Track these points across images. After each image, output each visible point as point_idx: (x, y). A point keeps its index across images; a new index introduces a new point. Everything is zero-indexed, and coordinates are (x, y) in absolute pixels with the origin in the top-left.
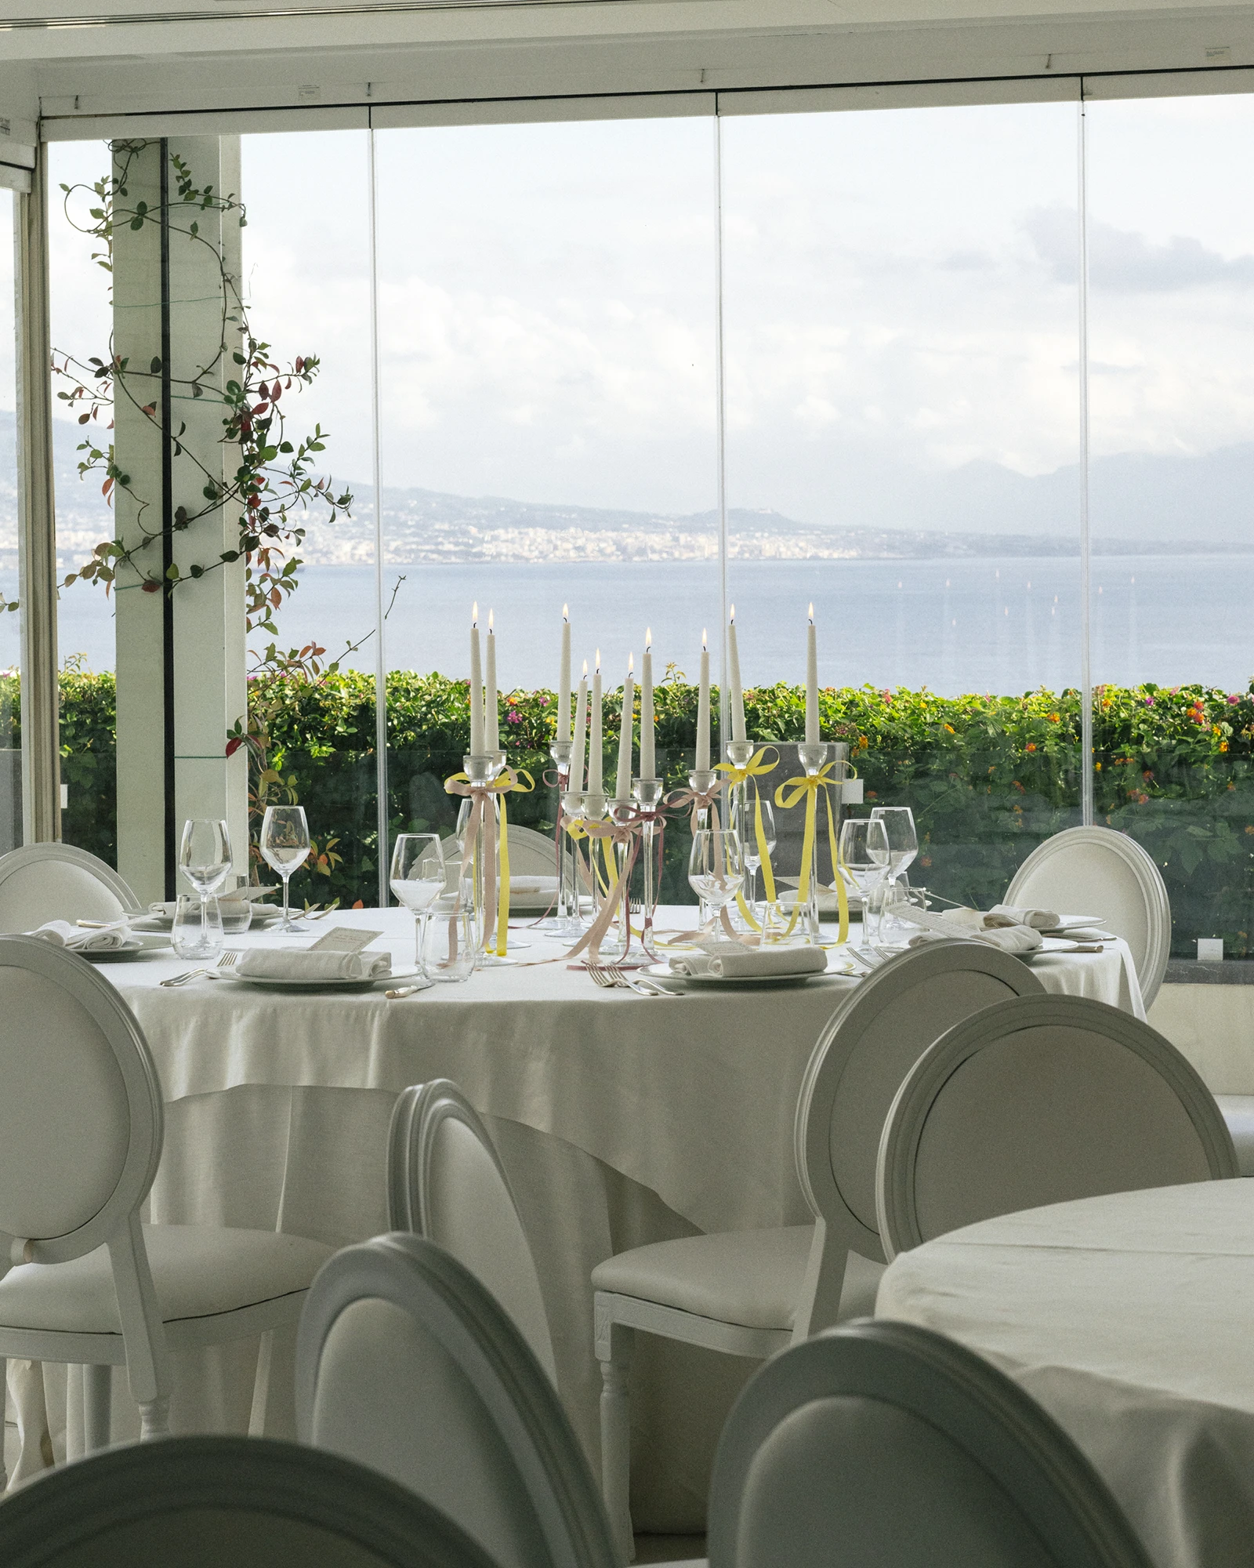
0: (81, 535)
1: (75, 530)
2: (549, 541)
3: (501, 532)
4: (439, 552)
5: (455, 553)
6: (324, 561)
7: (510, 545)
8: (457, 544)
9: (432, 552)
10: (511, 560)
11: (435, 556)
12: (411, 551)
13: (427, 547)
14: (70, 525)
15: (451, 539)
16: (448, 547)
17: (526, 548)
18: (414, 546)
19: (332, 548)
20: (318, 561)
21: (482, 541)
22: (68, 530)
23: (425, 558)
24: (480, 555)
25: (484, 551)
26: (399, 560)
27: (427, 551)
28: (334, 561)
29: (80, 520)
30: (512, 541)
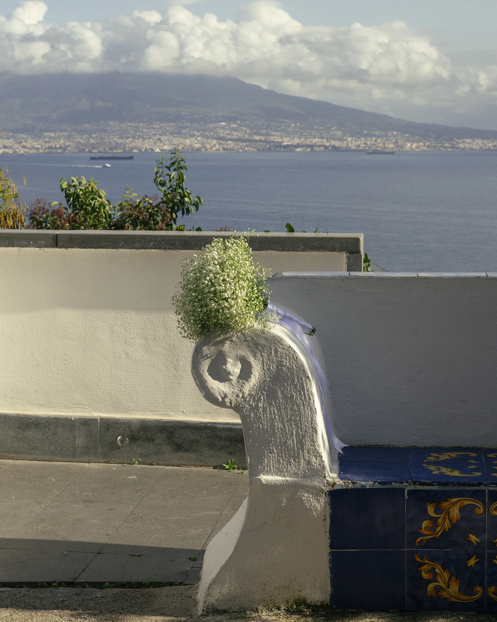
0: (316, 140)
1: (314, 138)
2: (483, 143)
3: (466, 140)
4: (444, 147)
5: (449, 147)
6: (401, 150)
7: (469, 145)
8: (449, 144)
9: (441, 147)
10: (469, 150)
11: (442, 148)
12: (434, 146)
13: (439, 145)
14: (313, 136)
15: (448, 142)
16: (447, 145)
17: (475, 145)
18: (434, 145)
19: (404, 145)
20: (399, 150)
21: (459, 143)
22: (312, 138)
23: (438, 149)
24: (458, 148)
25: (460, 146)
26: (429, 149)
27: (439, 147)
28: (405, 149)
29: (316, 135)
30: (470, 143)
